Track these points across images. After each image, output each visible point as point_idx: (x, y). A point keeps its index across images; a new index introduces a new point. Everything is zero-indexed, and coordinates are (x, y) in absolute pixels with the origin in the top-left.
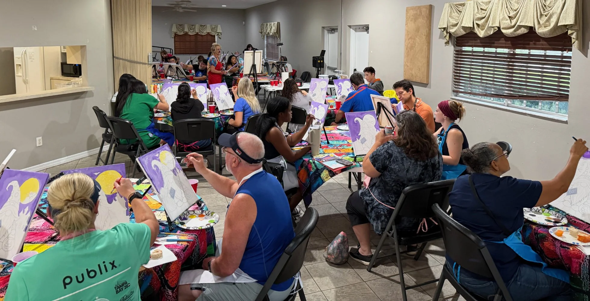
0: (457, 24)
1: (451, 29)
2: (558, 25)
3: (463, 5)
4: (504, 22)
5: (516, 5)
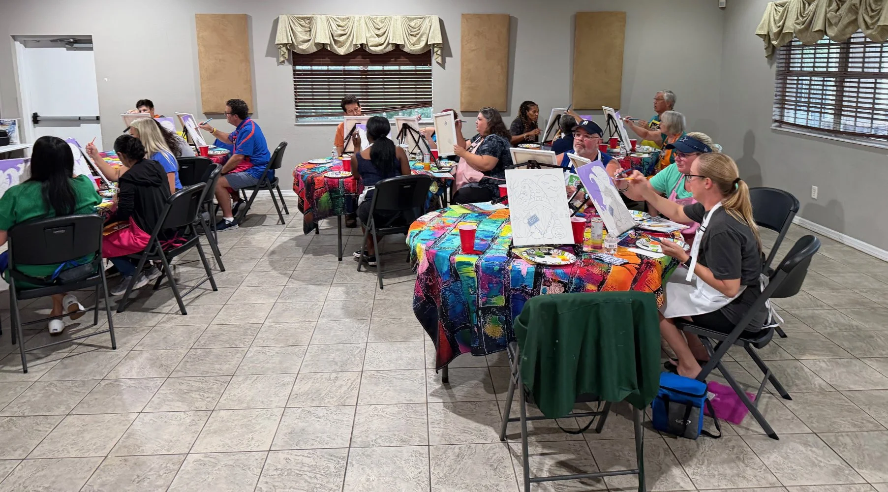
0: (310, 40)
1: (301, 45)
2: (429, 44)
3: (309, 19)
4: (373, 39)
5: (380, 23)
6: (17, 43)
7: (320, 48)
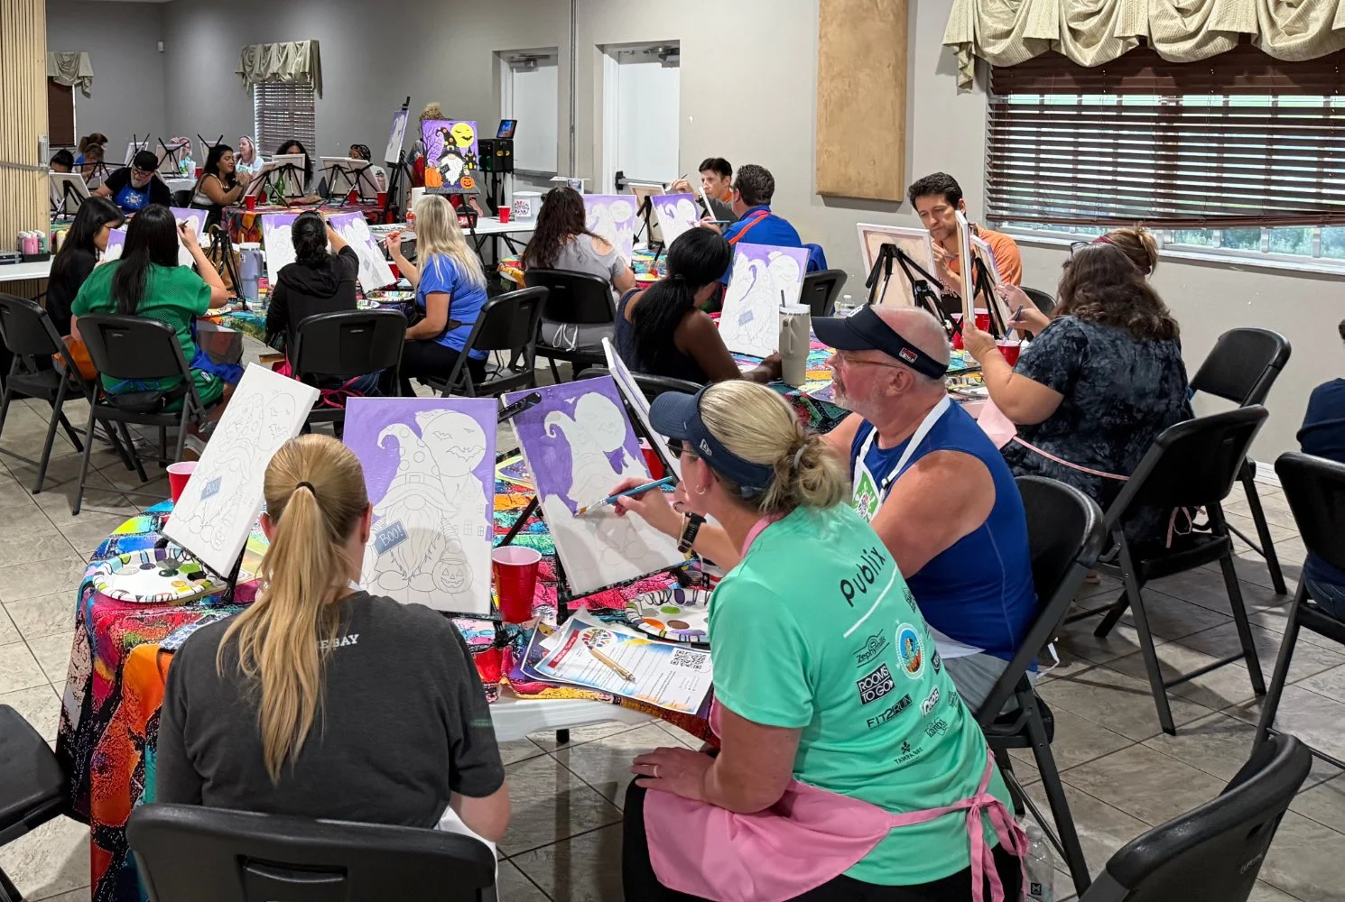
0: (1011, 31)
4: (1165, 23)
6: (606, 56)
7: (1040, 51)
